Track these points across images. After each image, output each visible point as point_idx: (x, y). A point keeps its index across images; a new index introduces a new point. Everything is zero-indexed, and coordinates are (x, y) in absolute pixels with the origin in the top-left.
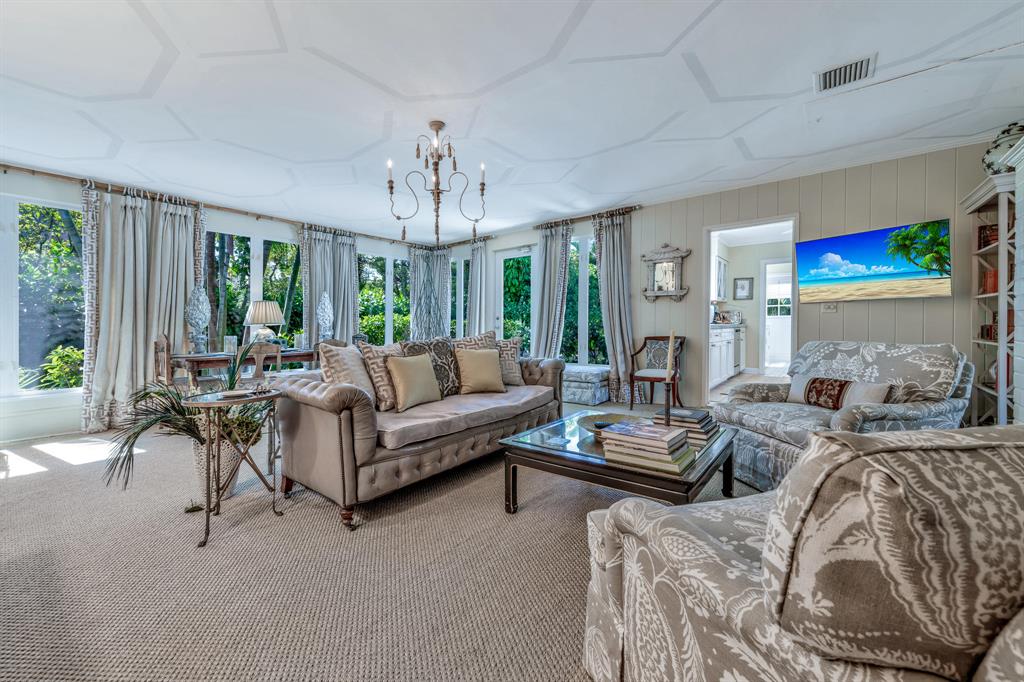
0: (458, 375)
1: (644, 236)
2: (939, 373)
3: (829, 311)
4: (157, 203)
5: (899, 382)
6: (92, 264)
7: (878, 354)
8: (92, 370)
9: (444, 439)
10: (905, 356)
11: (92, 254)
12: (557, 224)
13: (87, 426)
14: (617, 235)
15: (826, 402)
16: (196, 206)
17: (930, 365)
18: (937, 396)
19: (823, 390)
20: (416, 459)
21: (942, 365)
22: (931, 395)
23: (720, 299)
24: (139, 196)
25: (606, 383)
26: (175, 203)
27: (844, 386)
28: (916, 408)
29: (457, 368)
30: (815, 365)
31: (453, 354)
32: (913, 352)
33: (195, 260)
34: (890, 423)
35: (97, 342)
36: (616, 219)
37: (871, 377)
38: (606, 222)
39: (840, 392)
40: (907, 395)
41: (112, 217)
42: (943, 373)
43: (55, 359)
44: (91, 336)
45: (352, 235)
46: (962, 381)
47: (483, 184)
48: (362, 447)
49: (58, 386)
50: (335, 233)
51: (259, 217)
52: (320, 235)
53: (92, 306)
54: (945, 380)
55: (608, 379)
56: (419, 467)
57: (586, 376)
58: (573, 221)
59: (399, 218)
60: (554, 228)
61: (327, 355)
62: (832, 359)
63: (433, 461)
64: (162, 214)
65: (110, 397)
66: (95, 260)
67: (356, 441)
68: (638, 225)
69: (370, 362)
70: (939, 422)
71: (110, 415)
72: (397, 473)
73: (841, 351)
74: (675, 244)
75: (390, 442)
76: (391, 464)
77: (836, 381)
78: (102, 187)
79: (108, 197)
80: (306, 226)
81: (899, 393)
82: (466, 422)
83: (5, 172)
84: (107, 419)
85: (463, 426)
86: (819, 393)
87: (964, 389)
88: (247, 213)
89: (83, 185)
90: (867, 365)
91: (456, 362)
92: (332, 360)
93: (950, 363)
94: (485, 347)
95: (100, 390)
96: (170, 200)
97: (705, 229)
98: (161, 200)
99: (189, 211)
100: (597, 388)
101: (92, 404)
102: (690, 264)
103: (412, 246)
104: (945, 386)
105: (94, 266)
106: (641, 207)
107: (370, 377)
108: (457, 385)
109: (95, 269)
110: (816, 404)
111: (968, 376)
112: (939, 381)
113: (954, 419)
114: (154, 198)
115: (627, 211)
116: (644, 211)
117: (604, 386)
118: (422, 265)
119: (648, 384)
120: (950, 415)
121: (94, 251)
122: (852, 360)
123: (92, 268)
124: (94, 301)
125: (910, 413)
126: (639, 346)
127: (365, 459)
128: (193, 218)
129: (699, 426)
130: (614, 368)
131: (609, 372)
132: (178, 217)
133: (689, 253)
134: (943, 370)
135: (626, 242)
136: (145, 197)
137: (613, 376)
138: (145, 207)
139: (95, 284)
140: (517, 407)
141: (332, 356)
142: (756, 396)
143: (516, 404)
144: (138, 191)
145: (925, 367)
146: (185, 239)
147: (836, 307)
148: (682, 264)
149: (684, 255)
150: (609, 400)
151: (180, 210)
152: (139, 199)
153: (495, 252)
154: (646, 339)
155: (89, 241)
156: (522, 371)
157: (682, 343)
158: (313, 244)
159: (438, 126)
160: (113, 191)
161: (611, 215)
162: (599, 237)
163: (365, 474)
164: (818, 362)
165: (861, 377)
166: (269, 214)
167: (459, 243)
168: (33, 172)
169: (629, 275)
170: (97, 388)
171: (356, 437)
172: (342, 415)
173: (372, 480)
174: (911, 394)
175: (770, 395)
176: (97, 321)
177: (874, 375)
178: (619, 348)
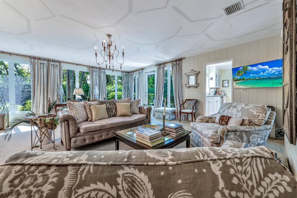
0: (116, 111)
1: (186, 67)
2: (259, 115)
3: (244, 91)
4: (49, 62)
5: (246, 118)
6: (32, 79)
7: (242, 108)
8: (33, 107)
9: (102, 130)
10: (249, 109)
12: (161, 64)
14: (178, 67)
15: (224, 124)
16: (60, 62)
17: (256, 112)
18: (258, 124)
19: (223, 120)
20: (92, 136)
21: (260, 113)
22: (257, 123)
23: (217, 87)
24: (44, 60)
25: (174, 113)
26: (54, 62)
27: (229, 118)
28: (250, 128)
29: (116, 109)
30: (224, 110)
31: (115, 104)
32: (252, 108)
33: (60, 77)
34: (239, 133)
36: (178, 62)
37: (238, 116)
38: (175, 63)
39: (228, 120)
40: (249, 123)
41: (38, 66)
42: (260, 115)
44: (33, 98)
45: (105, 69)
46: (269, 118)
47: (123, 53)
48: (72, 132)
49: (28, 110)
50: (99, 69)
51: (77, 65)
52: (95, 69)
54: (261, 118)
55: (175, 112)
56: (93, 138)
57: (167, 111)
58: (165, 63)
59: (98, 64)
60: (160, 65)
61: (69, 105)
62: (229, 109)
63: (98, 137)
64: (51, 65)
66: (33, 78)
67: (70, 131)
68: (184, 64)
69: (86, 107)
70: (259, 133)
72: (85, 140)
73: (232, 106)
74: (195, 70)
75: (82, 131)
76: (82, 137)
77: (228, 117)
78: (34, 58)
79: (36, 61)
80: (91, 67)
81: (246, 122)
82: (110, 125)
83: (11, 55)
85: (109, 127)
86: (222, 120)
87: (271, 122)
88: (74, 64)
89: (30, 58)
90: (238, 111)
91: (116, 107)
92: (71, 106)
93: (264, 112)
94: (126, 102)
96: (53, 61)
97: (204, 64)
98: (50, 61)
99: (58, 64)
100: (170, 115)
102: (199, 76)
103: (122, 72)
104: (261, 120)
105: (33, 79)
106: (185, 58)
107: (86, 111)
108: (115, 113)
109: (33, 80)
110: (221, 124)
111: (272, 117)
112: (259, 119)
113: (266, 132)
114: (48, 60)
115: (181, 60)
116: (186, 59)
117: (174, 114)
119: (187, 114)
120: (265, 131)
121: (33, 75)
122: (234, 110)
124: (33, 89)
125: (247, 130)
126: (184, 102)
127: (73, 136)
128: (59, 66)
129: (174, 130)
130: (177, 109)
131: (175, 110)
132: (55, 65)
133: (199, 72)
134: (261, 115)
135: (180, 69)
136: (46, 60)
137: (176, 111)
138: (46, 63)
139: (33, 84)
140: (131, 121)
141: (71, 105)
142: (204, 120)
143: (131, 120)
144: (44, 59)
145: (255, 113)
146: (57, 71)
147: (246, 90)
148: (197, 76)
149: (197, 73)
150: (175, 119)
151: (55, 64)
152: (44, 61)
153: (145, 73)
154: (186, 100)
156: (140, 110)
157: (197, 101)
158: (93, 72)
159: (109, 36)
160: (37, 59)
161: (176, 61)
162: (173, 68)
163: (73, 140)
164: (225, 110)
165: (236, 115)
166: (80, 64)
167: (136, 71)
168: (17, 55)
169: (181, 80)
171: (70, 129)
172: (65, 123)
173: (75, 142)
174: (250, 123)
175: (209, 120)
176: (34, 94)
177: (239, 115)
178: (178, 102)
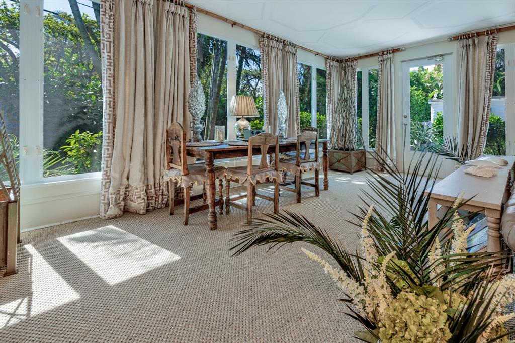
4: (161, 2)
8: (110, 156)
11: (110, 42)
13: (106, 212)
16: (190, 8)
26: (176, 3)
35: (114, 128)
41: (126, 10)
43: (73, 142)
44: (109, 123)
45: (295, 46)
50: (285, 43)
51: (234, 24)
52: (275, 44)
53: (110, 93)
64: (166, 12)
65: (125, 182)
66: (112, 48)
71: (125, 199)
80: (265, 35)
84: (122, 203)
95: (117, 176)
99: (186, 14)
101: (111, 190)
105: (112, 55)
109: (112, 58)
118: (335, 74)
121: (112, 40)
123: (110, 56)
124: (112, 89)
128: (188, 19)
132: (177, 16)
139: (112, 72)
153: (402, 62)
155: (106, 30)
166: (241, 22)
167: (367, 56)
170: (115, 174)
176: (115, 109)
